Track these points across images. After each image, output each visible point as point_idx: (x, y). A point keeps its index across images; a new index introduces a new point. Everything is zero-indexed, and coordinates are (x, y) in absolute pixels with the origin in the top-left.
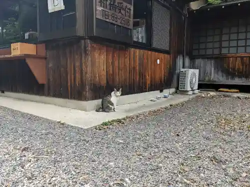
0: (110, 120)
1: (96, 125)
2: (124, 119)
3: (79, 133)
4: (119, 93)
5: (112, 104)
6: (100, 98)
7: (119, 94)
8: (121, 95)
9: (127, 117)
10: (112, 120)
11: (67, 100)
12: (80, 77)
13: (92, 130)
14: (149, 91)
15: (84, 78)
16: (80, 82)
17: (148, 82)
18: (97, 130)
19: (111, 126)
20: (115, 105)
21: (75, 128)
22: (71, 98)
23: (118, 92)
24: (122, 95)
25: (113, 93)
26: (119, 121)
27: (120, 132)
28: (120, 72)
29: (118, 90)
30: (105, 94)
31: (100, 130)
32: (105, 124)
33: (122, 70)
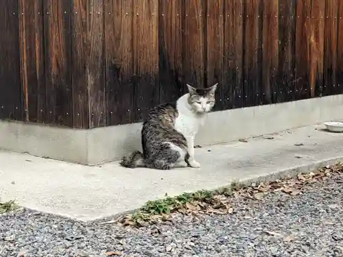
0: (173, 194)
1: (123, 210)
2: (224, 192)
3: (63, 236)
4: (205, 103)
5: (181, 141)
6: (135, 120)
7: (208, 107)
8: (214, 109)
9: (235, 187)
10: (179, 194)
11: (18, 126)
12: (62, 43)
13: (109, 228)
14: (317, 95)
15: (79, 46)
16: (63, 60)
17: (316, 60)
18: (128, 229)
19: (176, 216)
20: (191, 142)
21: (49, 218)
22: (34, 119)
23: (202, 99)
24: (217, 107)
25: (182, 102)
26: (207, 199)
27: (209, 235)
28: (211, 22)
29: (201, 93)
30: (152, 104)
31: (138, 225)
32: (155, 208)
33: (216, 17)
